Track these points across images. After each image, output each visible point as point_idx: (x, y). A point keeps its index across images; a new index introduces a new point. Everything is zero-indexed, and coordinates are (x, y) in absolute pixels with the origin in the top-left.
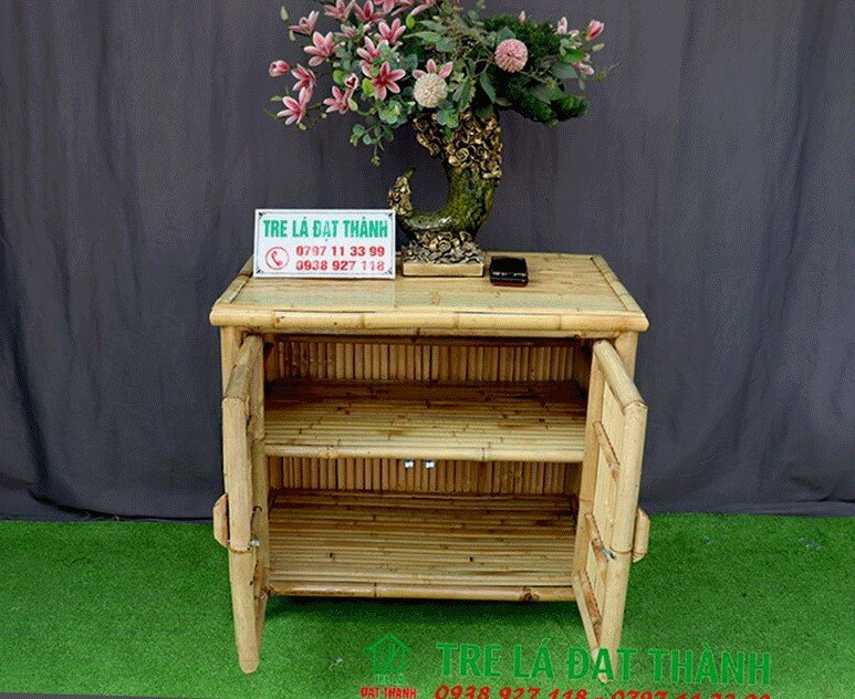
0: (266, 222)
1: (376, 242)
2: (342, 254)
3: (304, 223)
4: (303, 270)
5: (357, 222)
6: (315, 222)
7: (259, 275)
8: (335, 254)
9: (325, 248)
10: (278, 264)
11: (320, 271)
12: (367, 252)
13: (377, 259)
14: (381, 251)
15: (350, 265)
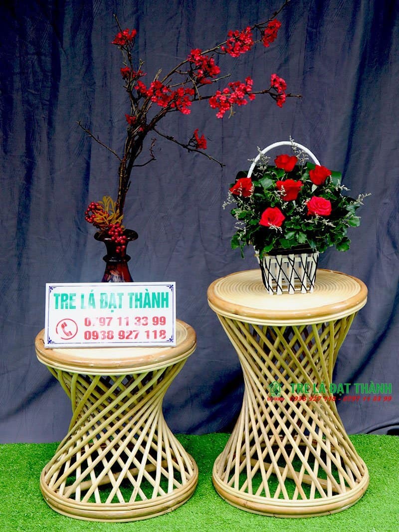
0: (56, 296)
1: (159, 312)
2: (127, 324)
3: (92, 295)
4: (91, 340)
5: (141, 294)
6: (101, 294)
7: (50, 345)
8: (120, 324)
9: (111, 318)
10: (67, 334)
11: (107, 340)
12: (150, 321)
13: (159, 328)
14: (163, 320)
15: (134, 334)
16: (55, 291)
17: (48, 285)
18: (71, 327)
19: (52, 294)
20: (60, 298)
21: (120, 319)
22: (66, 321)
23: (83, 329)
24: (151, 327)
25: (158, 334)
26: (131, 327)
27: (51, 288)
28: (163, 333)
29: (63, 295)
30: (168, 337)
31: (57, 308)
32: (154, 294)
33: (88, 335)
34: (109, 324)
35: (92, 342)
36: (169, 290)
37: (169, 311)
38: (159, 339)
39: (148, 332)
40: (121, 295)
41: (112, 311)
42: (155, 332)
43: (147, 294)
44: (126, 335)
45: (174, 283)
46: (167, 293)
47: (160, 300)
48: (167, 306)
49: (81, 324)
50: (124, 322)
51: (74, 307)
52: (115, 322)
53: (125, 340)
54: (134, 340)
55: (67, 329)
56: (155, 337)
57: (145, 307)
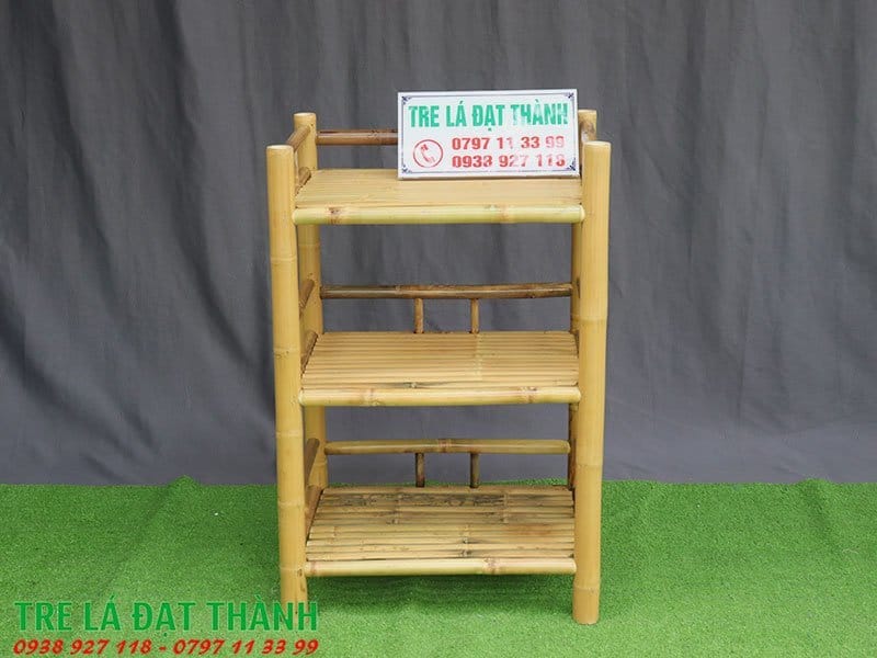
16: (410, 104)
17: (400, 95)
19: (406, 107)
20: (417, 112)
21: (501, 140)
23: (450, 153)
27: (404, 99)
33: (457, 162)
34: (485, 147)
35: (463, 171)
36: (569, 102)
40: (500, 107)
41: (490, 129)
44: (510, 161)
45: (574, 91)
46: (565, 105)
49: (447, 146)
51: (437, 125)
57: (534, 123)
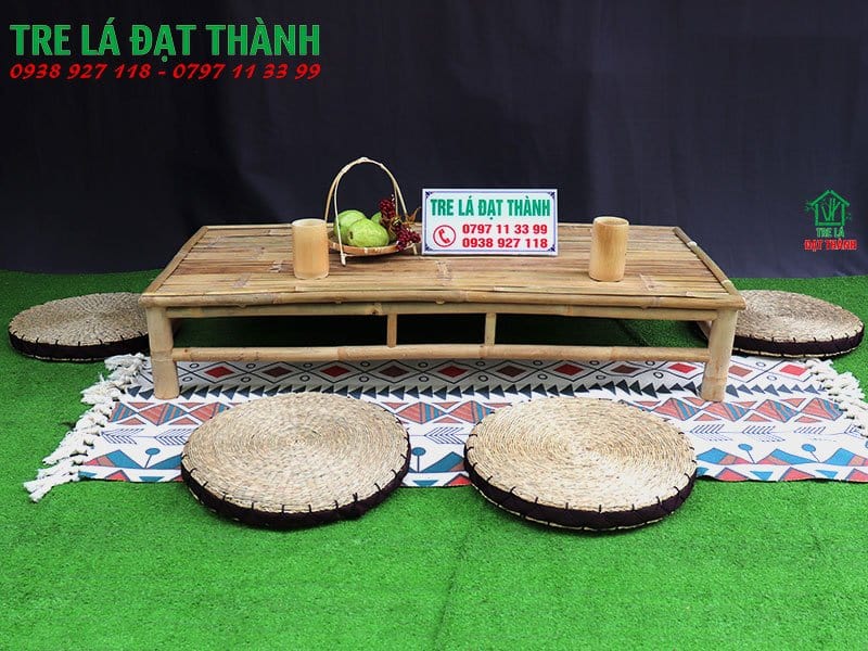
18: (448, 234)
22: (444, 228)
24: (531, 235)
25: (539, 243)
26: (512, 235)
28: (544, 243)
29: (440, 201)
30: (550, 246)
31: (434, 214)
32: (534, 201)
37: (550, 220)
38: (539, 248)
39: (528, 240)
42: (536, 240)
43: (527, 201)
47: (540, 208)
48: (548, 214)
50: (503, 229)
52: (494, 230)
53: (504, 248)
54: (513, 248)
55: (445, 236)
56: (536, 246)
